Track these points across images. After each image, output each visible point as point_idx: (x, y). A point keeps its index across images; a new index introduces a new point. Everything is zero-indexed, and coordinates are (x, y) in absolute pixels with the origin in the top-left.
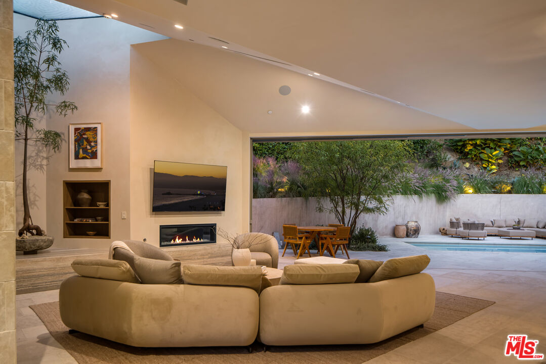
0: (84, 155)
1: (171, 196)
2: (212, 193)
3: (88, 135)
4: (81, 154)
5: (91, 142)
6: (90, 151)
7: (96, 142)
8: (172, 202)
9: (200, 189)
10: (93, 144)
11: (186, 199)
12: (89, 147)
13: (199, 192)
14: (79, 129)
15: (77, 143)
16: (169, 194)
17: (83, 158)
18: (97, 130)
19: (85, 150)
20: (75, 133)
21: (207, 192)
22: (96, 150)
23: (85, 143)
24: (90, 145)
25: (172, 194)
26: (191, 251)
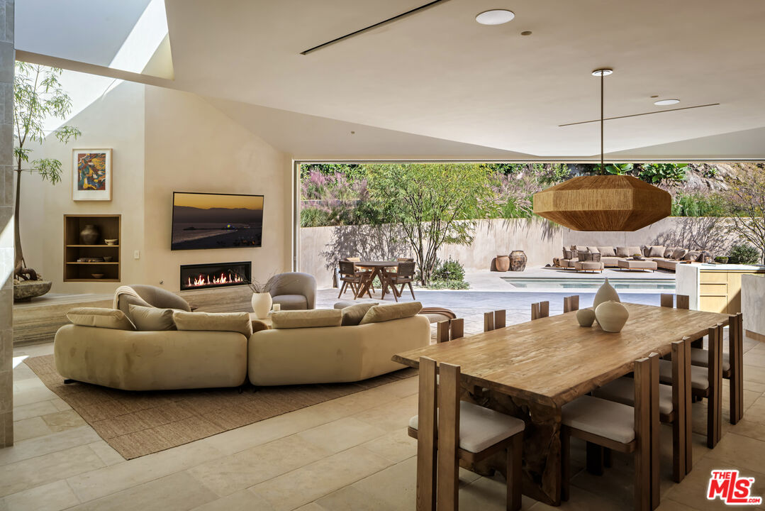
0: (90, 186)
1: (195, 231)
2: (245, 226)
3: (95, 162)
4: (86, 184)
5: (98, 170)
6: (96, 181)
7: (104, 170)
8: (196, 238)
9: (230, 222)
10: (100, 173)
11: (213, 234)
12: (95, 176)
13: (229, 226)
14: (85, 155)
15: (81, 171)
16: (192, 229)
17: (89, 189)
18: (105, 157)
19: (91, 180)
20: (79, 160)
21: (239, 225)
22: (104, 180)
23: (91, 171)
24: (97, 174)
25: (195, 229)
26: (218, 294)
